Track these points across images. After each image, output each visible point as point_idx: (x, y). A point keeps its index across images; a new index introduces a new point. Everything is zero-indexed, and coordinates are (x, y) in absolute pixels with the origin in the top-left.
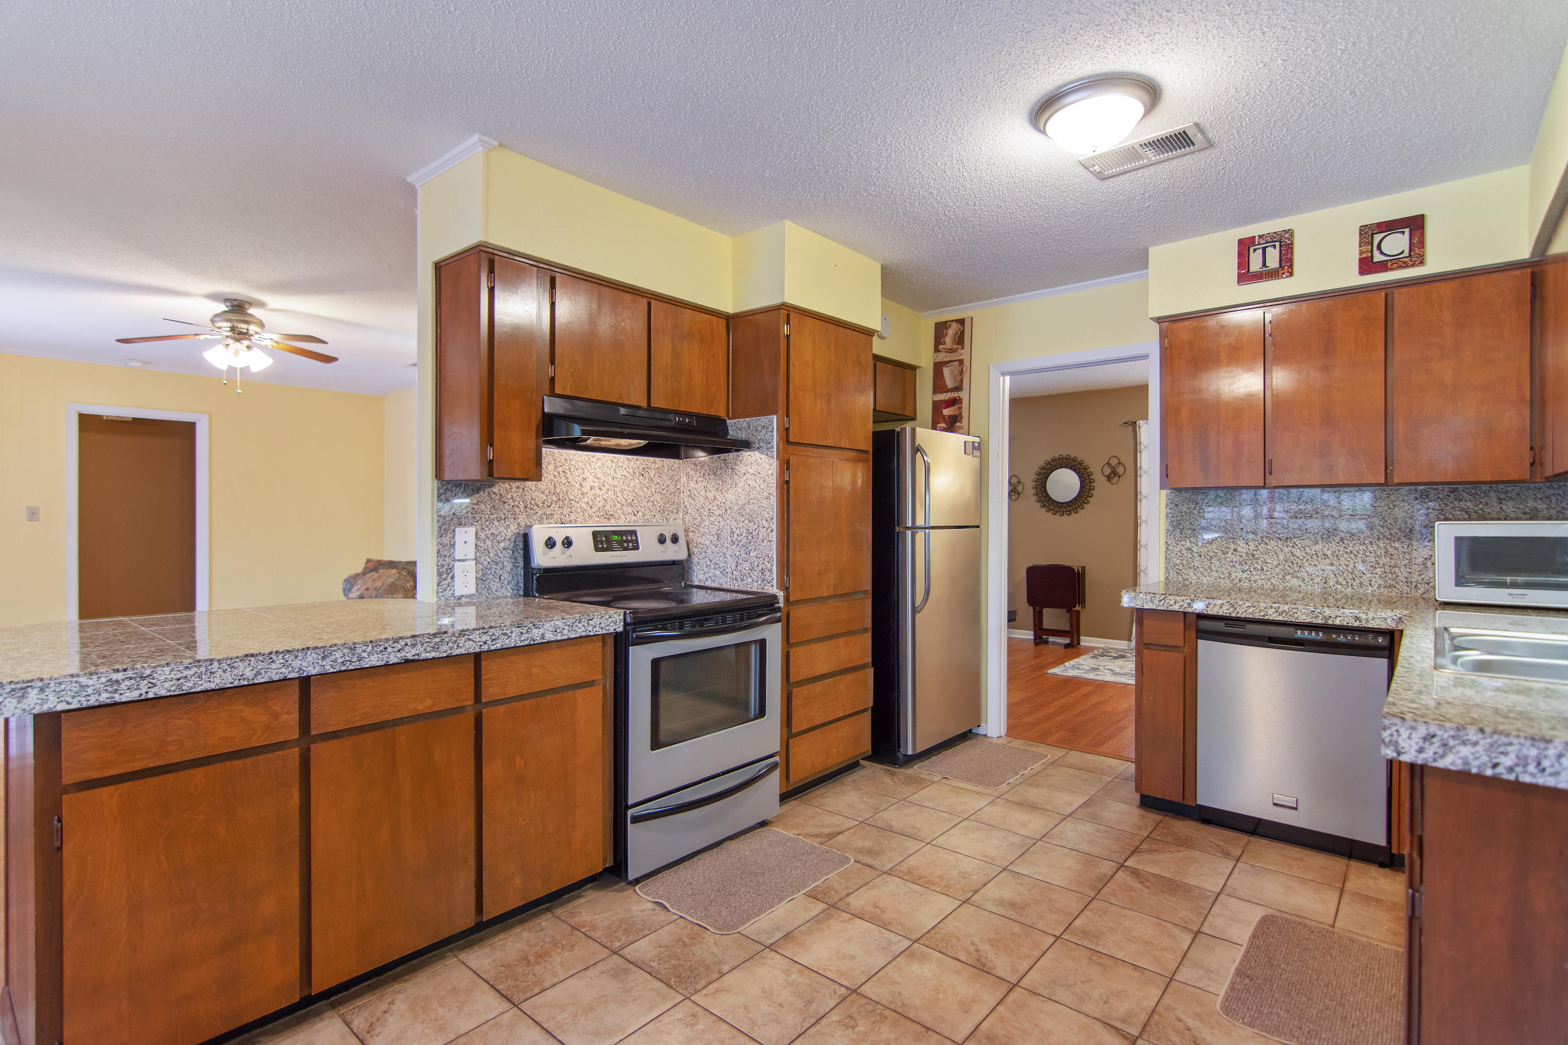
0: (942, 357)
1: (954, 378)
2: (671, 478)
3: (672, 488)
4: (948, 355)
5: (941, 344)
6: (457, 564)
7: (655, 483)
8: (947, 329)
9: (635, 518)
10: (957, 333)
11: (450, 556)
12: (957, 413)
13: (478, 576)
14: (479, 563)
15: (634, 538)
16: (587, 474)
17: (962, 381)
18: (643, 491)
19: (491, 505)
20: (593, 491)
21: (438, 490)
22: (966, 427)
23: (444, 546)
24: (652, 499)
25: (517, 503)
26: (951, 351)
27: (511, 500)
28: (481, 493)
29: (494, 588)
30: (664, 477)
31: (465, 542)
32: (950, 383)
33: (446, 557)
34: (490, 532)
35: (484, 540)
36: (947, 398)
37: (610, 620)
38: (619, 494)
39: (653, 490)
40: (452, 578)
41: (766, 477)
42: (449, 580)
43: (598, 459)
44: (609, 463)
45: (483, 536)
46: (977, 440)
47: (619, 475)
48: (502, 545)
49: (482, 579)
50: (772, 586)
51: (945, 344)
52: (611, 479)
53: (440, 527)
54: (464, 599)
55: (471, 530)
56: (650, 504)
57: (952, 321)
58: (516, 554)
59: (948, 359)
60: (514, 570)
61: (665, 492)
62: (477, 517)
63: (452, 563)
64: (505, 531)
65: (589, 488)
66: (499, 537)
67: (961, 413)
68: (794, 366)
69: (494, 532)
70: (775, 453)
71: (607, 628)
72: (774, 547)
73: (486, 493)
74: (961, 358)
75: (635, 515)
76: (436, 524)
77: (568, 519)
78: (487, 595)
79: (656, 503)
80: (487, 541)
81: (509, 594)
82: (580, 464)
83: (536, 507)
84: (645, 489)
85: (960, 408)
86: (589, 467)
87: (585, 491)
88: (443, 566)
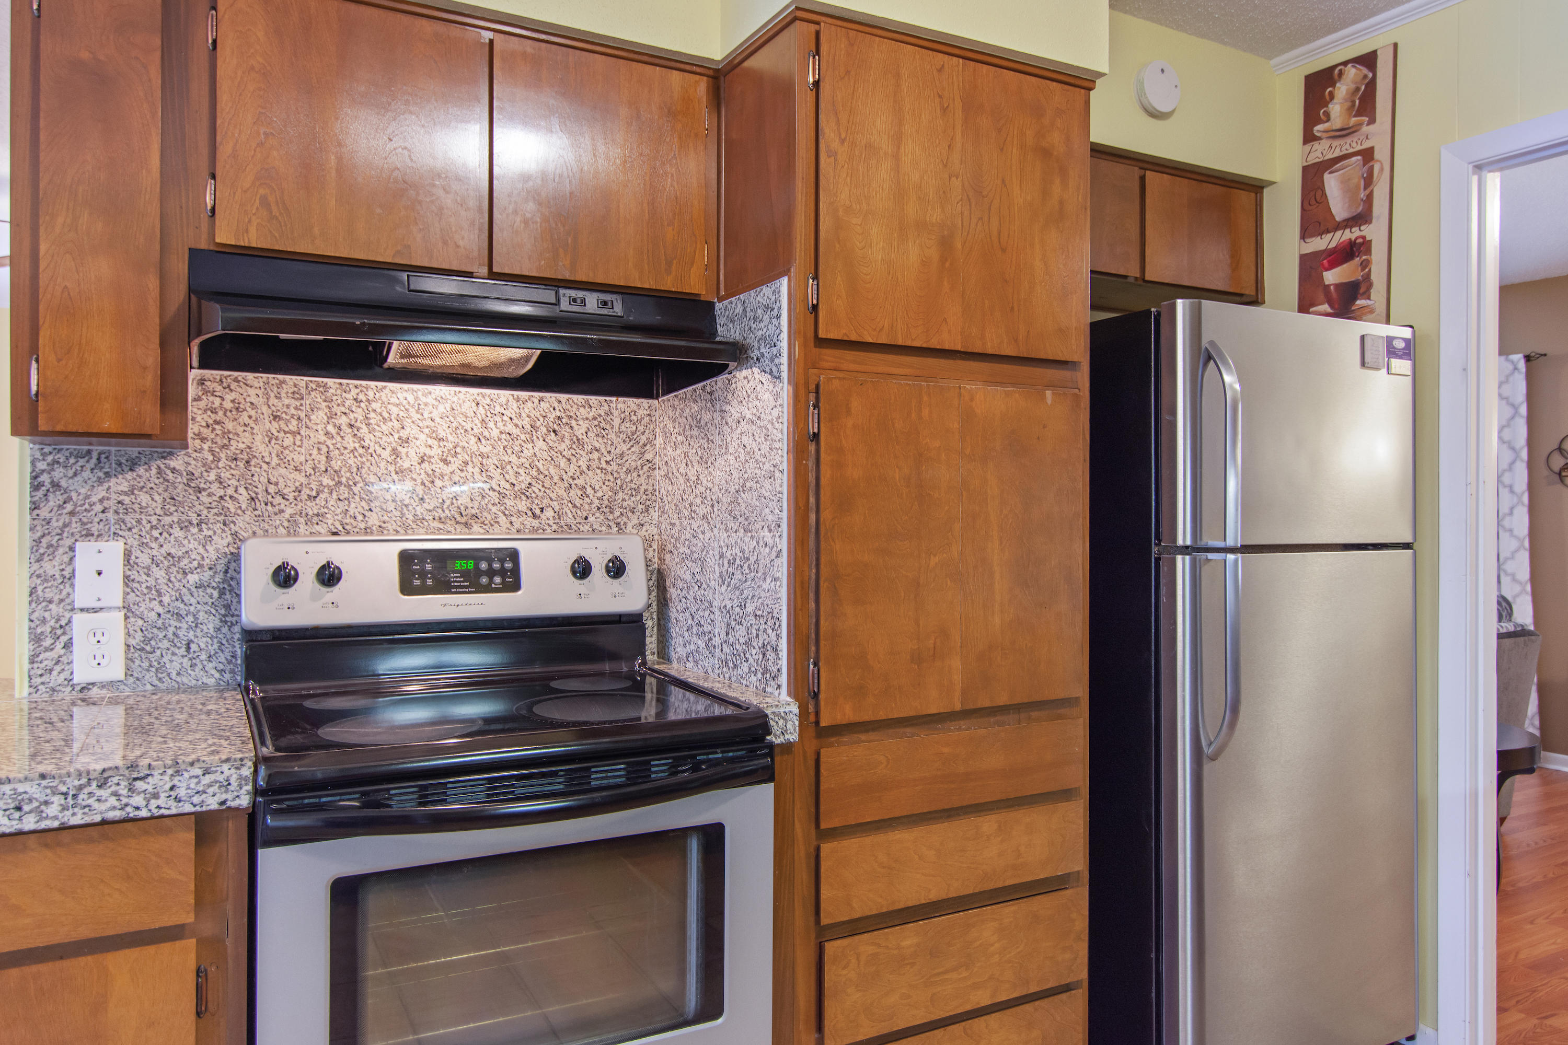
0: (1322, 151)
1: (1349, 191)
2: (631, 438)
3: (632, 460)
4: (1335, 143)
5: (1320, 121)
6: (78, 618)
7: (588, 448)
8: (1334, 85)
9: (535, 523)
10: (1358, 89)
11: (61, 601)
12: (1359, 276)
13: (132, 642)
14: (135, 616)
15: (508, 565)
16: (410, 430)
17: (1369, 199)
18: (557, 466)
19: (166, 495)
20: (425, 465)
21: (33, 463)
22: (1380, 307)
23: (46, 580)
24: (580, 482)
25: (230, 491)
26: (1344, 132)
27: (217, 485)
28: (141, 470)
29: (173, 668)
30: (613, 436)
31: (100, 573)
32: (1339, 208)
33: (50, 602)
34: (163, 551)
35: (148, 568)
36: (1333, 245)
37: (207, 779)
38: (496, 474)
39: (583, 464)
40: (68, 645)
41: (769, 426)
42: (59, 649)
43: (440, 400)
44: (469, 408)
45: (144, 559)
46: (1407, 333)
47: (495, 433)
48: (193, 578)
49: (142, 650)
50: (779, 687)
51: (1328, 120)
52: (473, 440)
53: (38, 542)
54: (95, 692)
55: (115, 549)
56: (575, 493)
57: (1345, 64)
58: (228, 596)
59: (1337, 153)
60: (225, 630)
61: (614, 466)
62: (130, 520)
63: (68, 615)
64: (201, 550)
65: (415, 460)
66: (186, 561)
67: (1367, 277)
68: (832, 154)
69: (173, 551)
70: (784, 368)
71: (196, 799)
72: (783, 593)
73: (154, 471)
74: (1367, 145)
75: (535, 516)
76: (28, 534)
77: (363, 526)
78: (156, 682)
79: (589, 491)
80: (154, 568)
81: (211, 681)
82: (395, 410)
83: (278, 499)
84: (563, 463)
85: (1365, 265)
86: (416, 417)
87: (406, 465)
88: (44, 621)
